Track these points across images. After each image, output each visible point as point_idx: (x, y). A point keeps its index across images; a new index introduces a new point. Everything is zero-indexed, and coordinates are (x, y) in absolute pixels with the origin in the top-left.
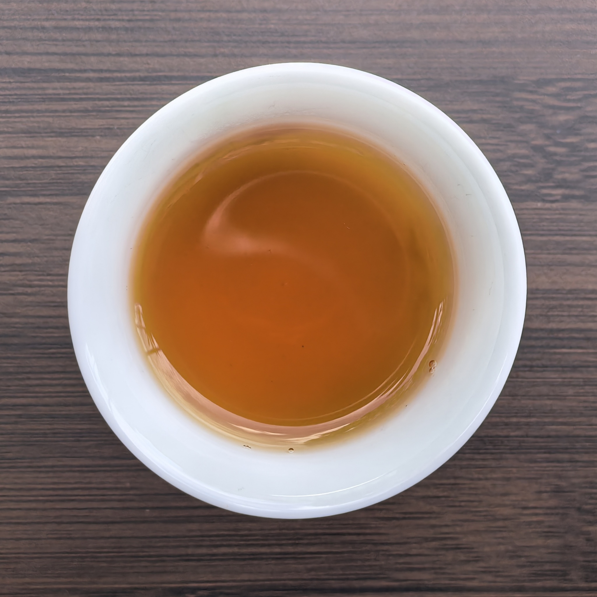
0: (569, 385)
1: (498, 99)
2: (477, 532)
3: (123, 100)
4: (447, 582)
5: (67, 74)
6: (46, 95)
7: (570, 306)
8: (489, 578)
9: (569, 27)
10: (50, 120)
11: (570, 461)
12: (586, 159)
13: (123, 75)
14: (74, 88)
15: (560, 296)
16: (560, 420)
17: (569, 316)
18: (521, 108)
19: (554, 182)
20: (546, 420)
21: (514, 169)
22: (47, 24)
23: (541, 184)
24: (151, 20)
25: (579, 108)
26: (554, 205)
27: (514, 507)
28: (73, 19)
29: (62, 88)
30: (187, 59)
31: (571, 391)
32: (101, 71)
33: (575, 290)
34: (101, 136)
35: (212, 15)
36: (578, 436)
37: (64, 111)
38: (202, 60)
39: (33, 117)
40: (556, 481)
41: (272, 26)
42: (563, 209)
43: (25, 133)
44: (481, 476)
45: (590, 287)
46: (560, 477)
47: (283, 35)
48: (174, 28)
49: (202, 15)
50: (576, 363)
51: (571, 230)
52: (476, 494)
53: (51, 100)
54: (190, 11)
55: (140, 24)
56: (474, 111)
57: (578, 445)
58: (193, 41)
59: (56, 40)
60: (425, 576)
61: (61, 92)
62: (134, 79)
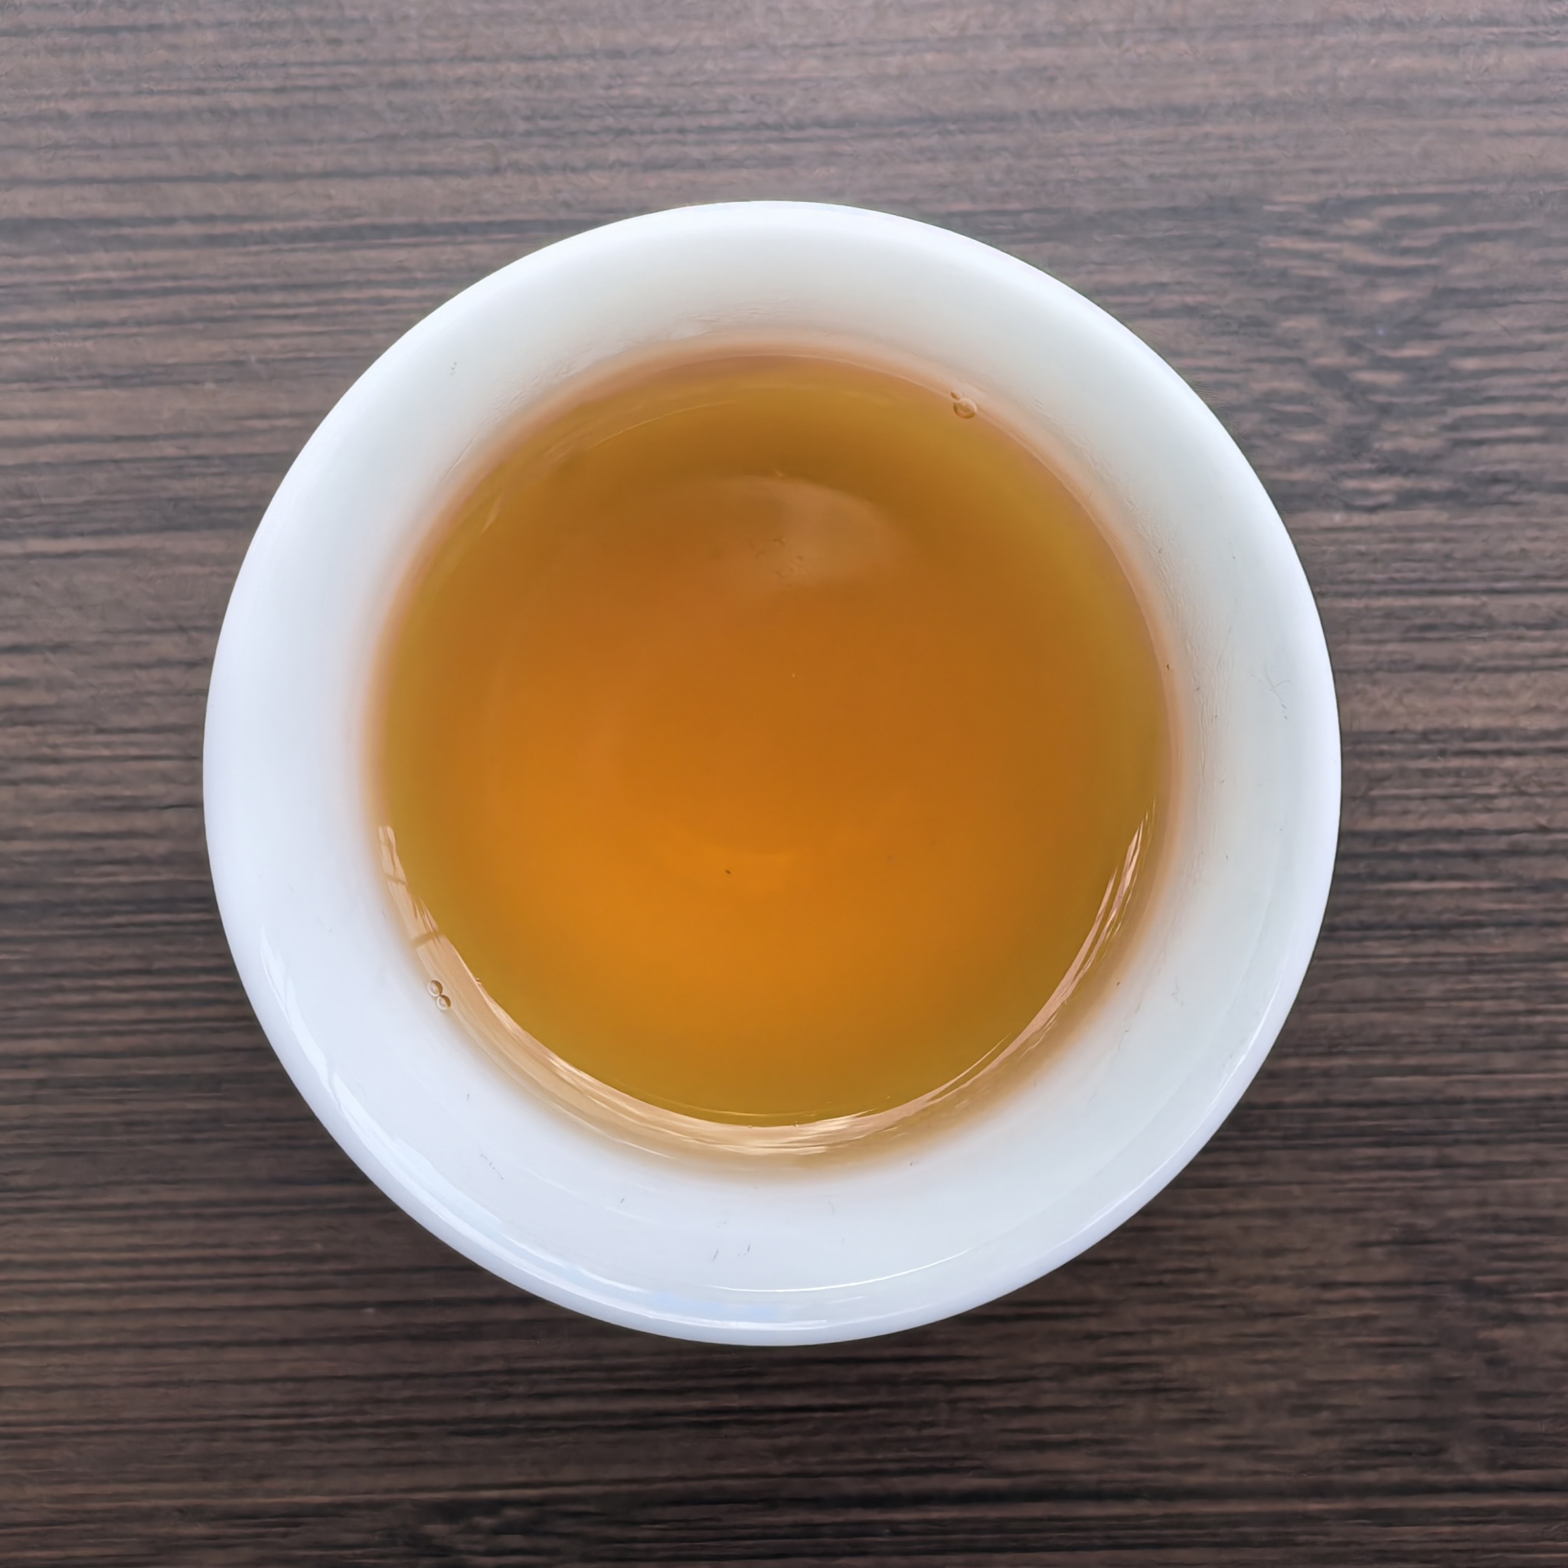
0: (1431, 971)
1: (1224, 253)
2: (1204, 1349)
3: (269, 289)
4: (1136, 1475)
5: (127, 231)
6: (74, 283)
7: (1426, 773)
8: (1239, 1463)
9: (1399, 63)
10: (89, 345)
11: (1441, 1164)
12: (1454, 399)
13: (267, 227)
14: (146, 265)
15: (1399, 747)
16: (1413, 1061)
17: (1424, 798)
18: (1283, 274)
19: (1373, 461)
20: (1377, 1061)
21: (1270, 429)
22: (70, 107)
23: (1342, 467)
24: (334, 88)
25: (1434, 269)
26: (1376, 519)
27: (1300, 1283)
28: (139, 93)
29: (114, 267)
30: (426, 182)
31: (1434, 988)
32: (210, 218)
33: (1437, 731)
34: (218, 381)
35: (486, 69)
36: (1459, 1101)
37: (123, 323)
38: (464, 184)
39: (47, 340)
40: (1403, 1216)
41: (638, 91)
42: (1400, 528)
43: (27, 381)
44: (1210, 1207)
45: (1477, 722)
46: (1413, 1205)
47: (666, 112)
48: (390, 104)
49: (461, 71)
50: (1445, 917)
51: (1423, 581)
52: (1202, 1254)
53: (88, 295)
54: (429, 61)
55: (305, 97)
56: (1162, 287)
57: (1458, 1124)
58: (439, 136)
59: (94, 145)
60: (1076, 1464)
61: (112, 274)
62: (293, 237)
